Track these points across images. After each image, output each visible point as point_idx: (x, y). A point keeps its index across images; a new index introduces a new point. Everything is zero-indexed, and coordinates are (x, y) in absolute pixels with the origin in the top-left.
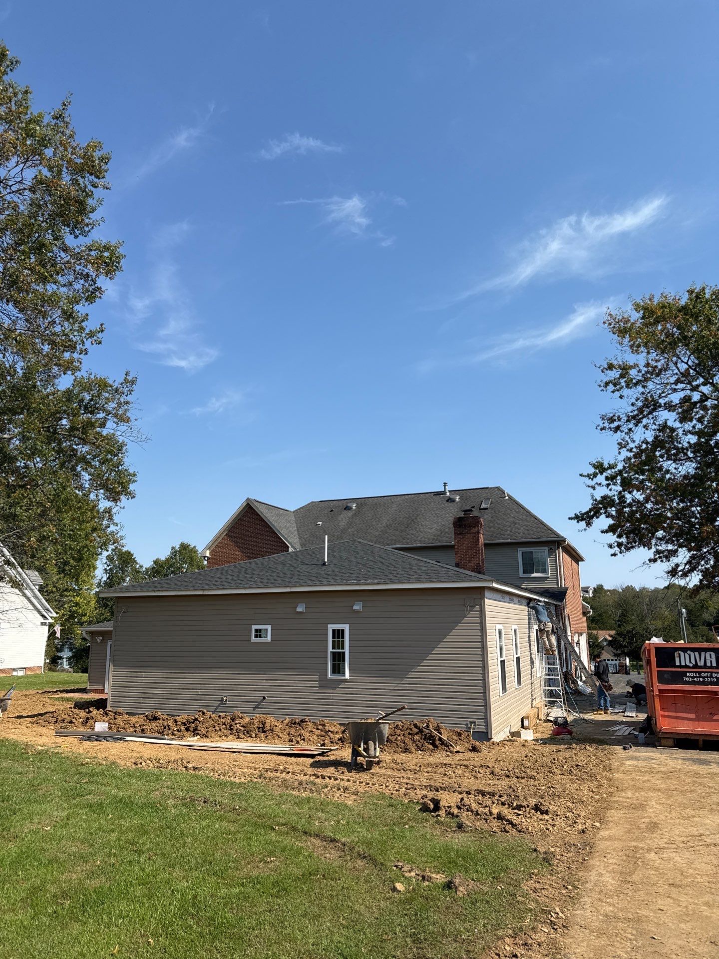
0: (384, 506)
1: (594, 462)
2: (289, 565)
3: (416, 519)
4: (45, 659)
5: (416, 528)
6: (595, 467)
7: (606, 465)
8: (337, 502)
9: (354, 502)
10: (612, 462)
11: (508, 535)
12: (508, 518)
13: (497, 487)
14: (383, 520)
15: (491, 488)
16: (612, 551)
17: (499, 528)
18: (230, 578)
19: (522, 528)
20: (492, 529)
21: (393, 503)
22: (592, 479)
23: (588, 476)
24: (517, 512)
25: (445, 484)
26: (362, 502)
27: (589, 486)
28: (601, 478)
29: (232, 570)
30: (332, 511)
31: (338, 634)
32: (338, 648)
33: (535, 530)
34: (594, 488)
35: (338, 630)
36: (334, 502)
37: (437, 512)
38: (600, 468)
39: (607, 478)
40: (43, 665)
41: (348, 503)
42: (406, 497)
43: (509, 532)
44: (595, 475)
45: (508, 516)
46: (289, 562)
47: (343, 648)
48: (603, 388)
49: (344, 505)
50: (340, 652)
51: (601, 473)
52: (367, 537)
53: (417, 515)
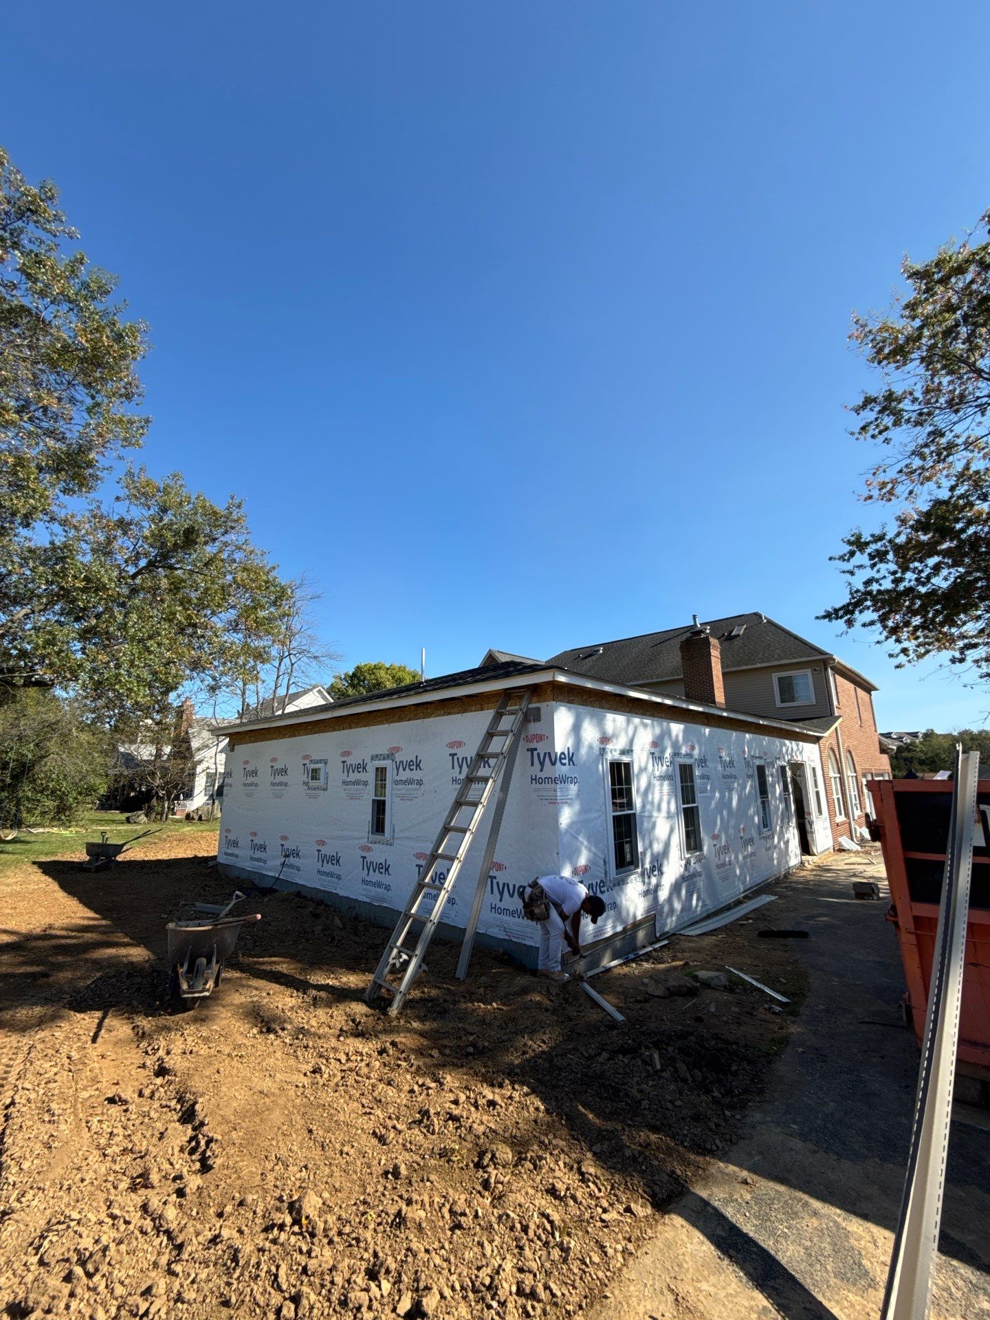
1: (849, 537)
6: (850, 543)
7: (866, 537)
10: (878, 532)
16: (896, 661)
22: (848, 560)
23: (842, 558)
25: (694, 617)
27: (844, 572)
28: (861, 558)
34: (852, 573)
38: (858, 544)
39: (871, 557)
44: (852, 554)
48: (857, 435)
51: (862, 550)
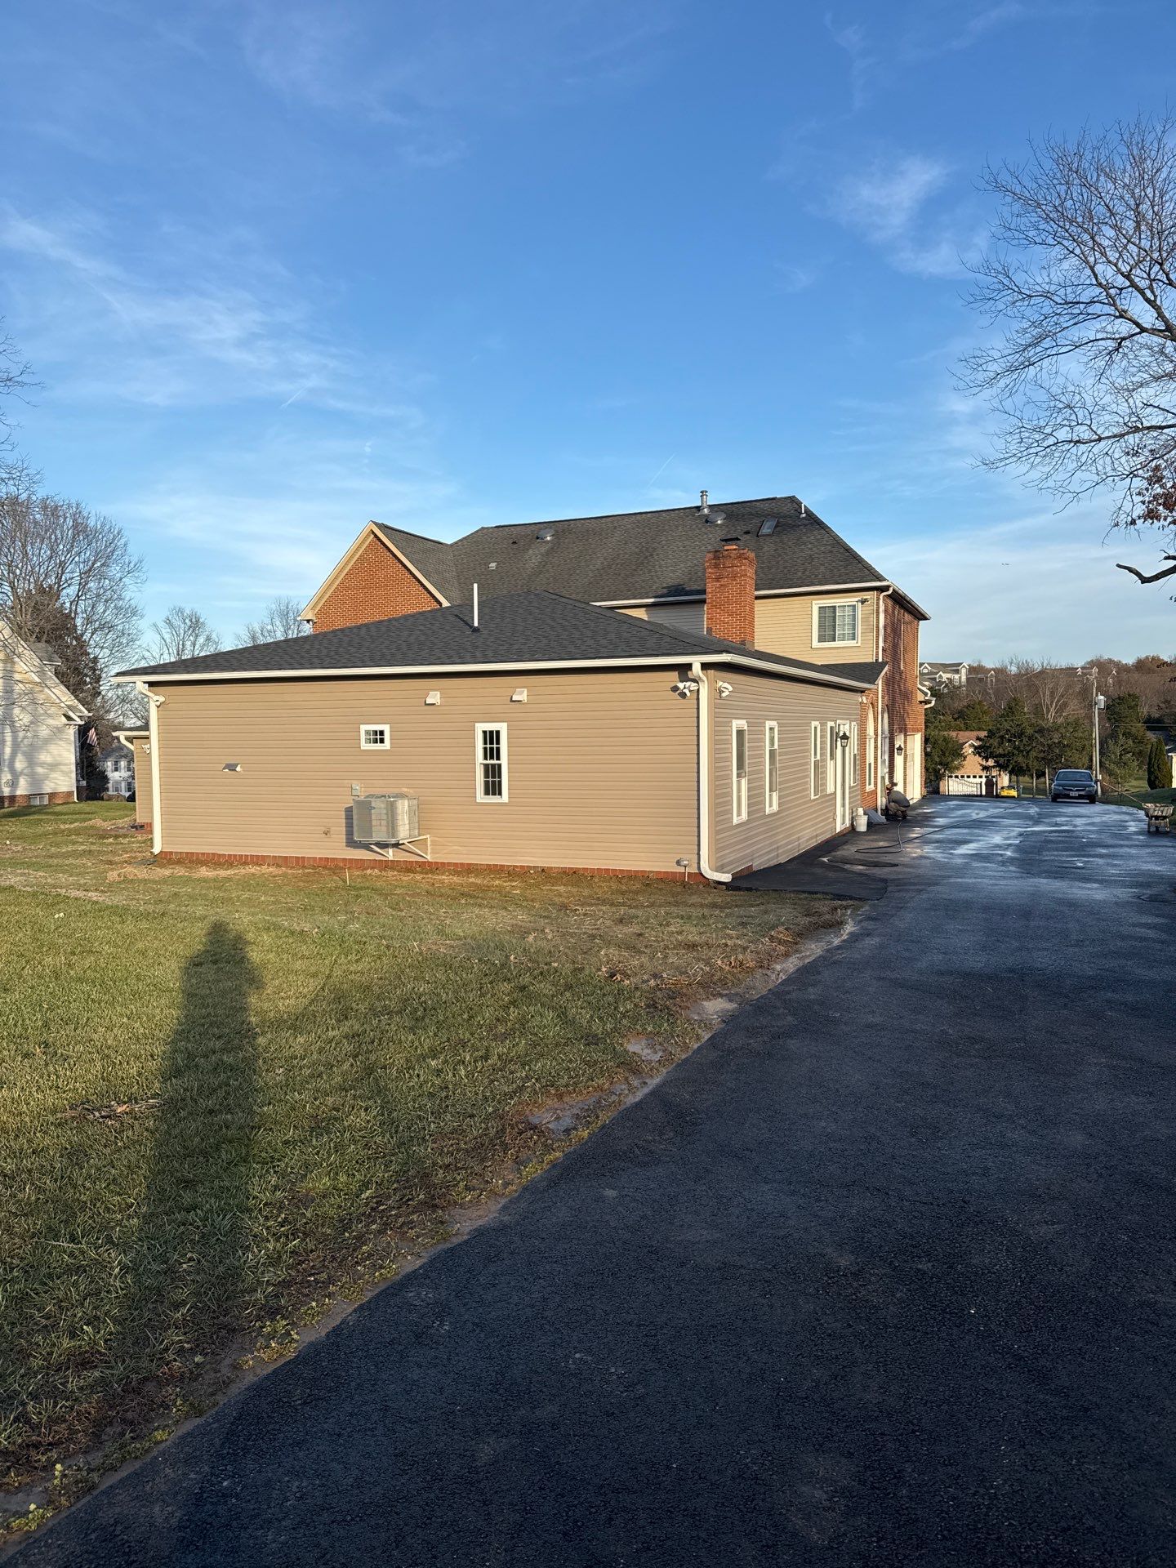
0: (601, 535)
2: (418, 633)
3: (651, 555)
4: (78, 781)
5: (650, 571)
8: (524, 527)
9: (551, 528)
11: (798, 579)
12: (802, 550)
13: (790, 497)
14: (598, 558)
15: (781, 499)
17: (785, 568)
18: (325, 652)
19: (822, 568)
20: (773, 570)
21: (615, 528)
24: (818, 540)
25: (703, 494)
26: (563, 529)
29: (330, 640)
30: (514, 543)
31: (492, 737)
32: (492, 758)
33: (843, 570)
35: (491, 732)
36: (519, 528)
37: (686, 543)
40: (75, 789)
41: (540, 530)
42: (638, 517)
43: (800, 574)
45: (803, 547)
46: (422, 628)
47: (498, 758)
49: (531, 533)
50: (495, 765)
52: (570, 587)
53: (655, 549)
